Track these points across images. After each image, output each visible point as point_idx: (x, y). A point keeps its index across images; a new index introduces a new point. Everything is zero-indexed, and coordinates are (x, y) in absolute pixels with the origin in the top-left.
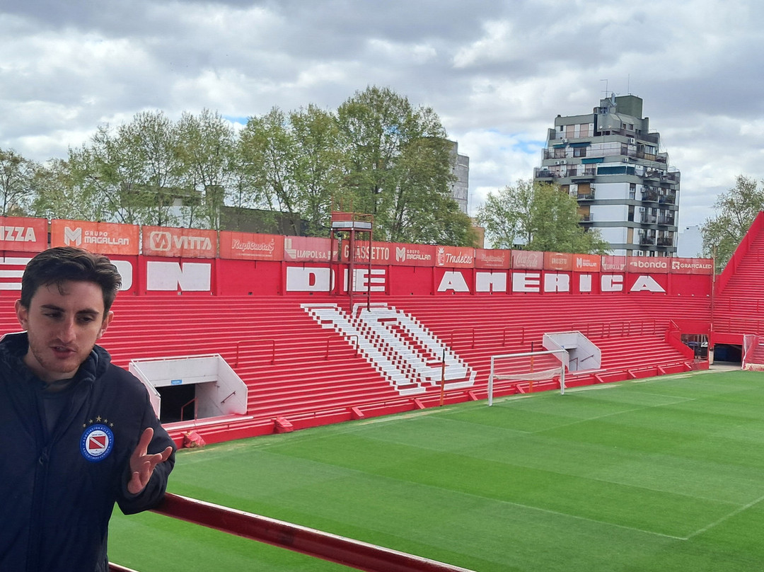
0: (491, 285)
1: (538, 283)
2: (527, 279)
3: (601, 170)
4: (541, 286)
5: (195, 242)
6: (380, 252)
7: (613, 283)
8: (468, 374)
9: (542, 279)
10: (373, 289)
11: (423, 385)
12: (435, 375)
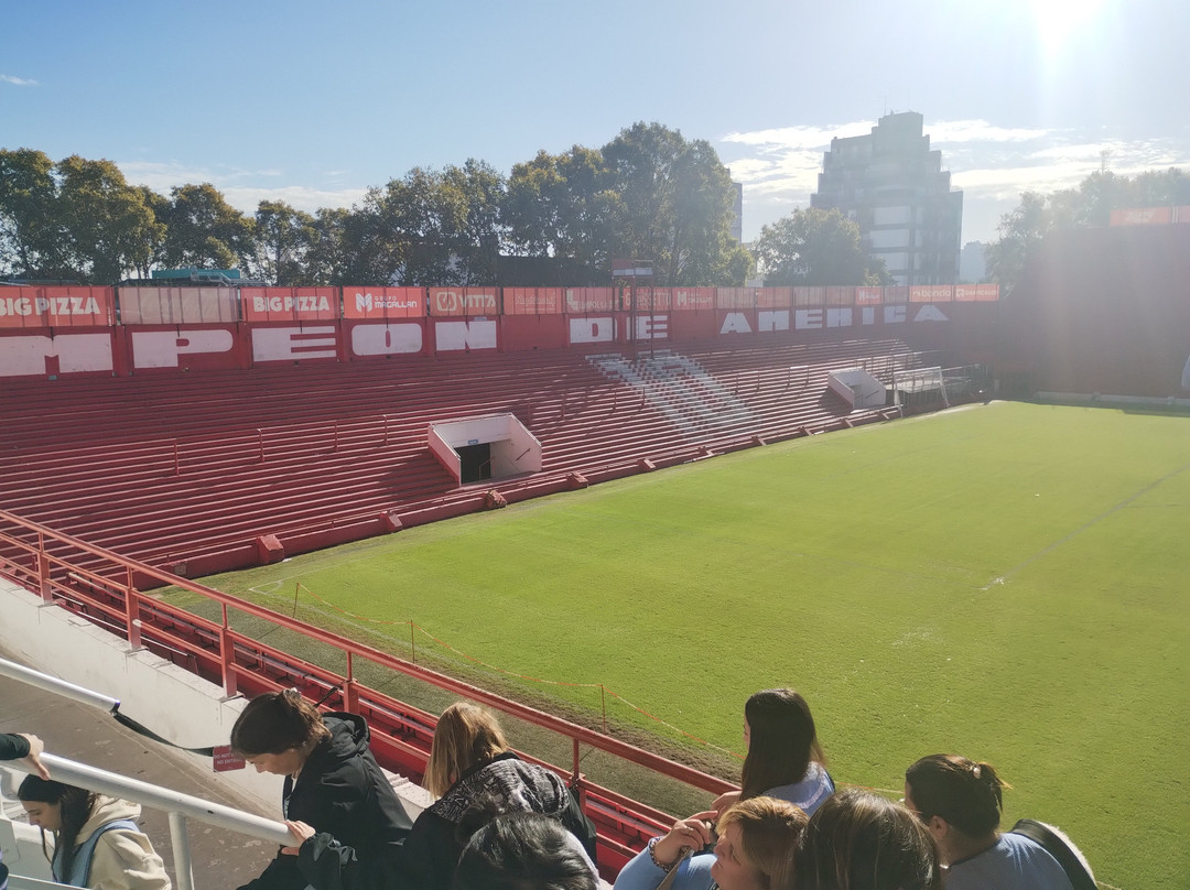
0: (774, 324)
1: (820, 318)
2: (809, 315)
4: (824, 321)
6: (661, 296)
7: (896, 314)
9: (824, 315)
10: (656, 335)
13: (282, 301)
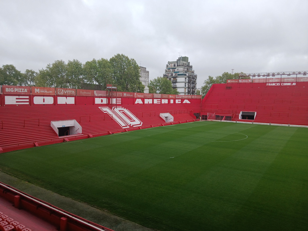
0: (148, 102)
1: (160, 101)
2: (157, 100)
3: (179, 75)
4: (161, 102)
5: (70, 92)
6: (119, 94)
7: (179, 101)
8: (141, 123)
9: (161, 101)
10: (117, 103)
11: (129, 126)
12: (132, 123)
13: (14, 89)
